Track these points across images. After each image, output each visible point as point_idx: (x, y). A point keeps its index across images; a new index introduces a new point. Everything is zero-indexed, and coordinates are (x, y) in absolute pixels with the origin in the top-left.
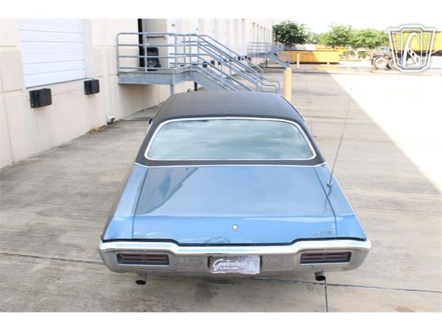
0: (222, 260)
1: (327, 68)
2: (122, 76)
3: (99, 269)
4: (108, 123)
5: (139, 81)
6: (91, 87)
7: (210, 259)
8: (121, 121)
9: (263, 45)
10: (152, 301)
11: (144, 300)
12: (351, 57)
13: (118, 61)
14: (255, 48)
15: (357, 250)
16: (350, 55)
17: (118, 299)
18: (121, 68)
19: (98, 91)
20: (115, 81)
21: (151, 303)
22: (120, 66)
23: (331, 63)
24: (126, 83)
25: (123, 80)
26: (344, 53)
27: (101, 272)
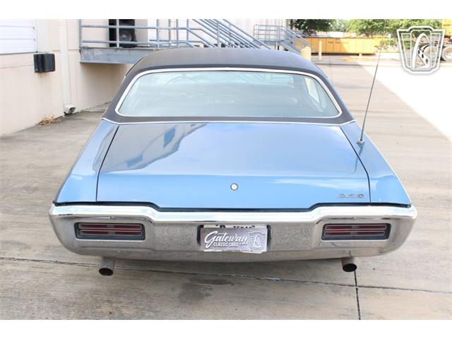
0: (216, 232)
1: (360, 60)
2: (85, 52)
3: (50, 268)
4: (66, 114)
5: (108, 60)
6: (44, 63)
7: (201, 230)
8: (82, 112)
9: (273, 28)
10: (120, 302)
11: (109, 301)
12: (390, 48)
13: (80, 32)
14: (264, 32)
15: (398, 219)
16: (389, 46)
17: (74, 300)
18: (85, 42)
19: (53, 69)
20: (76, 58)
21: (119, 305)
22: (83, 39)
23: (363, 55)
24: (91, 62)
25: (86, 57)
26: (382, 43)
27: (52, 271)
